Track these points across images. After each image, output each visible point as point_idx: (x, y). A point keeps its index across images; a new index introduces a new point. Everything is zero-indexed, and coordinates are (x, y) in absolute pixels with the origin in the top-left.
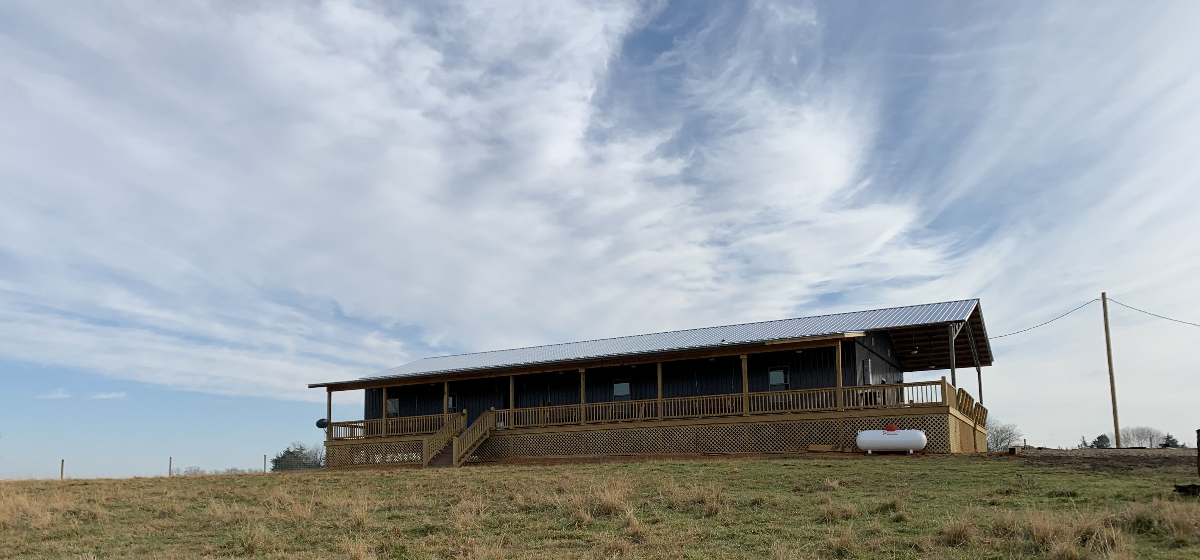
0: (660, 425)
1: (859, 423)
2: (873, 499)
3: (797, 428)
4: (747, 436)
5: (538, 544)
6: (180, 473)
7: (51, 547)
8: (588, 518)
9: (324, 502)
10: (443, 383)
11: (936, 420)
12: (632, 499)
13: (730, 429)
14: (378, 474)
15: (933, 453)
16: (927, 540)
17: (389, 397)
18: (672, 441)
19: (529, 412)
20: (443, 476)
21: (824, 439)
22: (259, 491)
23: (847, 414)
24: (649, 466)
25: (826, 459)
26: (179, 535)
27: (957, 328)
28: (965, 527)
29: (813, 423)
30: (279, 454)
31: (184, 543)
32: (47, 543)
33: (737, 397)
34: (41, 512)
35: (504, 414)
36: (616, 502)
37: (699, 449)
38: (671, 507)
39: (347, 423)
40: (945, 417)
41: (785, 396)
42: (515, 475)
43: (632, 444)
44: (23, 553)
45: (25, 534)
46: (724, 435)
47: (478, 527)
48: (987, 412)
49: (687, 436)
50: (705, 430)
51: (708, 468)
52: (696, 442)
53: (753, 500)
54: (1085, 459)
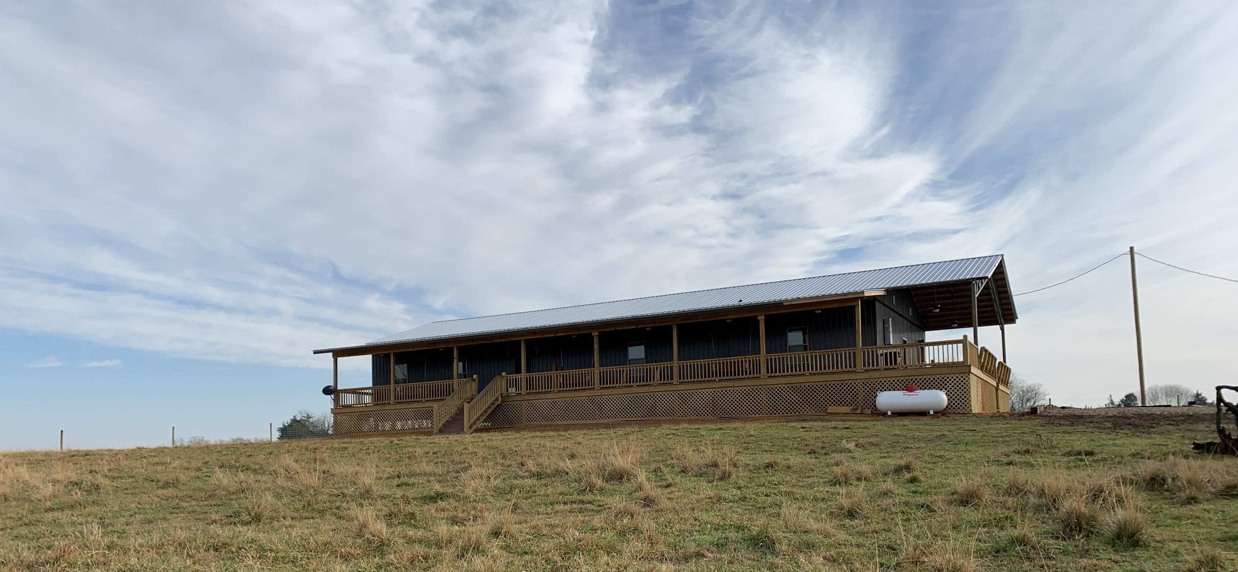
0: (676, 389)
1: (879, 384)
2: (889, 461)
3: (815, 390)
4: (765, 398)
5: (549, 510)
6: (184, 443)
7: (54, 518)
8: (599, 483)
9: (332, 470)
10: (453, 348)
11: (957, 379)
12: (646, 463)
13: (747, 392)
14: (386, 442)
15: (954, 413)
16: (939, 501)
17: (397, 363)
18: (688, 405)
19: (542, 377)
20: (454, 443)
21: (843, 401)
22: (264, 460)
23: (866, 375)
24: (664, 431)
25: (845, 421)
26: (185, 504)
27: (980, 286)
28: (978, 487)
29: (832, 385)
30: (286, 422)
31: (189, 513)
32: (50, 515)
33: (754, 359)
34: (42, 484)
35: (516, 379)
36: (628, 467)
37: (715, 413)
38: (684, 471)
39: (355, 389)
40: (967, 376)
41: (803, 357)
42: (527, 441)
43: (647, 409)
44: (26, 524)
45: (26, 505)
46: (741, 398)
47: (488, 493)
48: (1010, 371)
49: (704, 400)
50: (722, 393)
51: (724, 432)
52: (713, 405)
53: (767, 463)
54: (1107, 418)
